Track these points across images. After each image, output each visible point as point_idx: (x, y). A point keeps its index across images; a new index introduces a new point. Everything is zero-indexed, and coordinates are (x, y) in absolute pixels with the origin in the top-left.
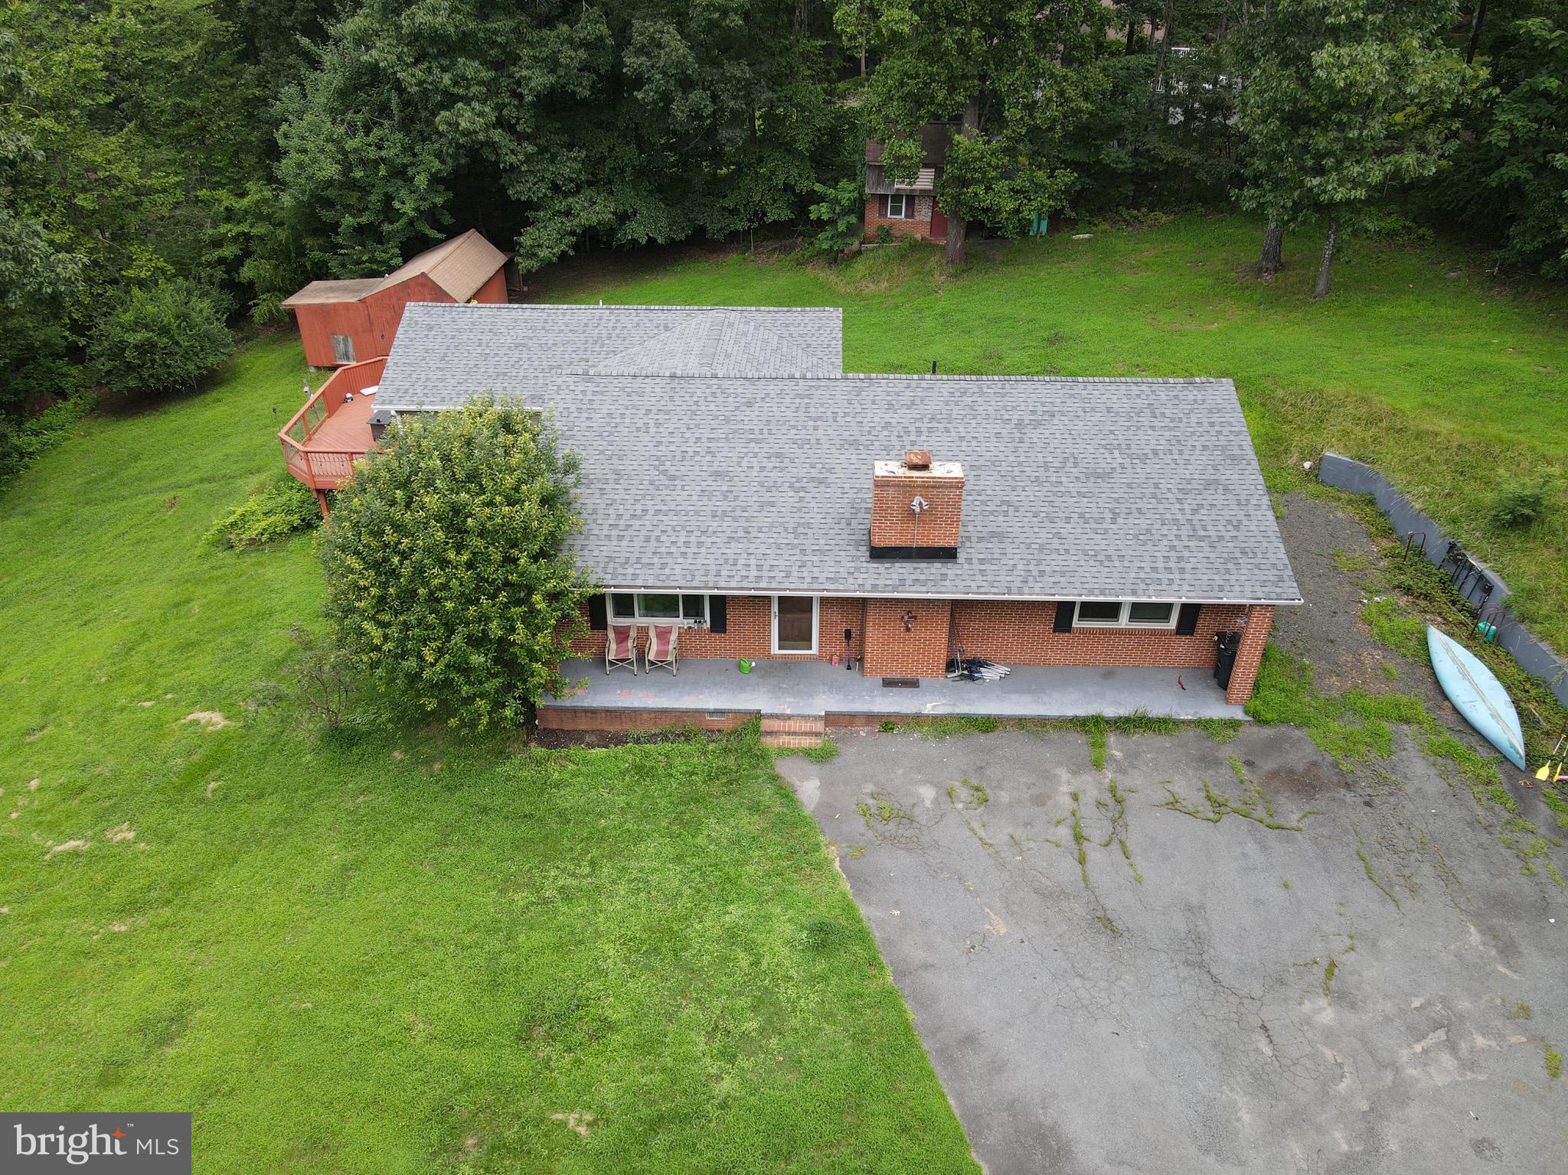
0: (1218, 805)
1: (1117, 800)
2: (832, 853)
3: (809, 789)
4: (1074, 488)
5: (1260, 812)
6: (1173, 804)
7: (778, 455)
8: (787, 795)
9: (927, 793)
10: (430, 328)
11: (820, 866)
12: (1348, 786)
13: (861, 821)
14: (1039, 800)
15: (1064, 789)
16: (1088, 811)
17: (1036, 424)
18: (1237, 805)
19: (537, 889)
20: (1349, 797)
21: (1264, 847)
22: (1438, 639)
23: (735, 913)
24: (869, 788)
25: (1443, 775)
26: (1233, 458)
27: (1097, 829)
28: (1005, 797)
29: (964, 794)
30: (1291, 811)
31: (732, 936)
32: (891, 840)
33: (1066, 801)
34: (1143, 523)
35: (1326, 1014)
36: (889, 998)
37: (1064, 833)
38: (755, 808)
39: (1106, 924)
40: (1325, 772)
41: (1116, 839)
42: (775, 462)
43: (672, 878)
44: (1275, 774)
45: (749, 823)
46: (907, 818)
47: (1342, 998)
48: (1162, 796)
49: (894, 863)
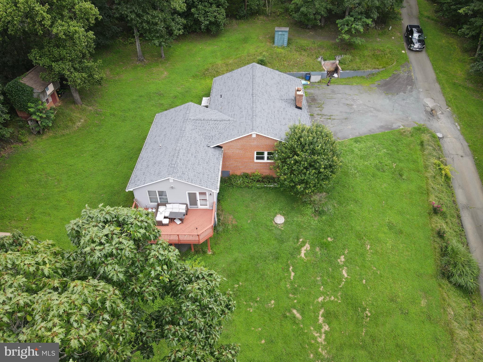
0: (319, 107)
5: (321, 104)
6: (321, 110)
11: (343, 142)
16: (324, 117)
21: (328, 105)
27: (328, 117)
31: (360, 150)
33: (321, 119)
35: (355, 106)
36: (366, 136)
37: (329, 120)
39: (346, 119)
47: (352, 105)
48: (319, 111)
49: (340, 135)
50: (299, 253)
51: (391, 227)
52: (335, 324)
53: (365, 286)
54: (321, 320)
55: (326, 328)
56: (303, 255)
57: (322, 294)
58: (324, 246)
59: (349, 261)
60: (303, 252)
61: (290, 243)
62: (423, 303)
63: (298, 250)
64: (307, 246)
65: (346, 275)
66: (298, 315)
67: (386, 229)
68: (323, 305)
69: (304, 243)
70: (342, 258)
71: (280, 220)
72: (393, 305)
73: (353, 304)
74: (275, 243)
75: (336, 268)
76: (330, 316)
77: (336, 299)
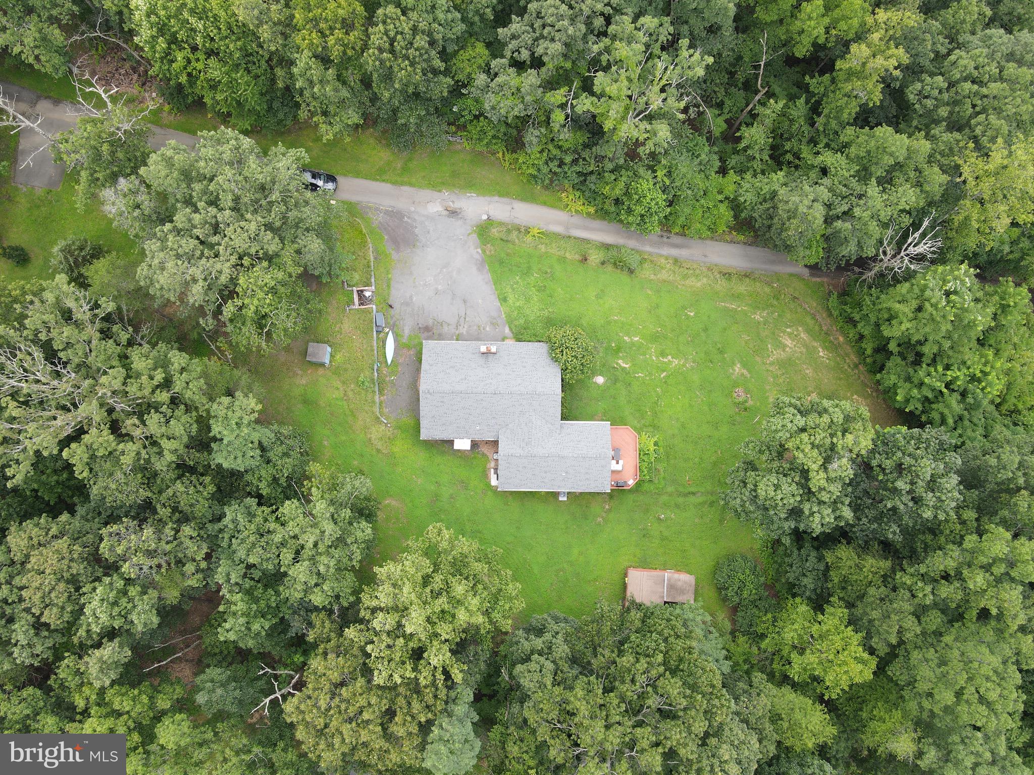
0: (442, 325)
1: (458, 325)
2: (504, 317)
3: (507, 330)
5: (436, 322)
6: (449, 325)
7: (513, 371)
8: (511, 329)
9: (488, 329)
10: (603, 447)
11: (505, 313)
12: (420, 329)
13: (499, 323)
14: (470, 326)
16: (462, 324)
17: (462, 380)
18: (439, 324)
20: (420, 325)
21: (437, 316)
22: (389, 362)
23: (518, 304)
24: (497, 330)
25: (403, 330)
26: (426, 370)
27: (462, 319)
28: (475, 329)
29: (482, 329)
30: (430, 322)
31: (518, 300)
32: (494, 319)
33: (465, 327)
34: (446, 357)
35: (440, 287)
36: (496, 289)
37: (467, 320)
38: (516, 326)
39: (465, 301)
40: (422, 331)
41: (460, 318)
43: (528, 312)
44: (430, 331)
45: (517, 323)
46: (492, 323)
47: (437, 289)
48: (450, 327)
49: (494, 314)
51: (598, 297)
52: (668, 351)
53: (644, 327)
54: (665, 360)
55: (670, 357)
56: (627, 366)
57: (651, 356)
58: (618, 350)
59: (628, 335)
60: (624, 365)
61: (617, 373)
62: (650, 292)
63: (624, 369)
64: (620, 362)
65: (637, 338)
66: (665, 374)
67: (601, 301)
68: (657, 357)
69: (617, 364)
70: (626, 338)
71: (600, 380)
72: (653, 312)
73: (655, 338)
74: (618, 385)
75: (633, 344)
76: (663, 354)
77: (653, 348)
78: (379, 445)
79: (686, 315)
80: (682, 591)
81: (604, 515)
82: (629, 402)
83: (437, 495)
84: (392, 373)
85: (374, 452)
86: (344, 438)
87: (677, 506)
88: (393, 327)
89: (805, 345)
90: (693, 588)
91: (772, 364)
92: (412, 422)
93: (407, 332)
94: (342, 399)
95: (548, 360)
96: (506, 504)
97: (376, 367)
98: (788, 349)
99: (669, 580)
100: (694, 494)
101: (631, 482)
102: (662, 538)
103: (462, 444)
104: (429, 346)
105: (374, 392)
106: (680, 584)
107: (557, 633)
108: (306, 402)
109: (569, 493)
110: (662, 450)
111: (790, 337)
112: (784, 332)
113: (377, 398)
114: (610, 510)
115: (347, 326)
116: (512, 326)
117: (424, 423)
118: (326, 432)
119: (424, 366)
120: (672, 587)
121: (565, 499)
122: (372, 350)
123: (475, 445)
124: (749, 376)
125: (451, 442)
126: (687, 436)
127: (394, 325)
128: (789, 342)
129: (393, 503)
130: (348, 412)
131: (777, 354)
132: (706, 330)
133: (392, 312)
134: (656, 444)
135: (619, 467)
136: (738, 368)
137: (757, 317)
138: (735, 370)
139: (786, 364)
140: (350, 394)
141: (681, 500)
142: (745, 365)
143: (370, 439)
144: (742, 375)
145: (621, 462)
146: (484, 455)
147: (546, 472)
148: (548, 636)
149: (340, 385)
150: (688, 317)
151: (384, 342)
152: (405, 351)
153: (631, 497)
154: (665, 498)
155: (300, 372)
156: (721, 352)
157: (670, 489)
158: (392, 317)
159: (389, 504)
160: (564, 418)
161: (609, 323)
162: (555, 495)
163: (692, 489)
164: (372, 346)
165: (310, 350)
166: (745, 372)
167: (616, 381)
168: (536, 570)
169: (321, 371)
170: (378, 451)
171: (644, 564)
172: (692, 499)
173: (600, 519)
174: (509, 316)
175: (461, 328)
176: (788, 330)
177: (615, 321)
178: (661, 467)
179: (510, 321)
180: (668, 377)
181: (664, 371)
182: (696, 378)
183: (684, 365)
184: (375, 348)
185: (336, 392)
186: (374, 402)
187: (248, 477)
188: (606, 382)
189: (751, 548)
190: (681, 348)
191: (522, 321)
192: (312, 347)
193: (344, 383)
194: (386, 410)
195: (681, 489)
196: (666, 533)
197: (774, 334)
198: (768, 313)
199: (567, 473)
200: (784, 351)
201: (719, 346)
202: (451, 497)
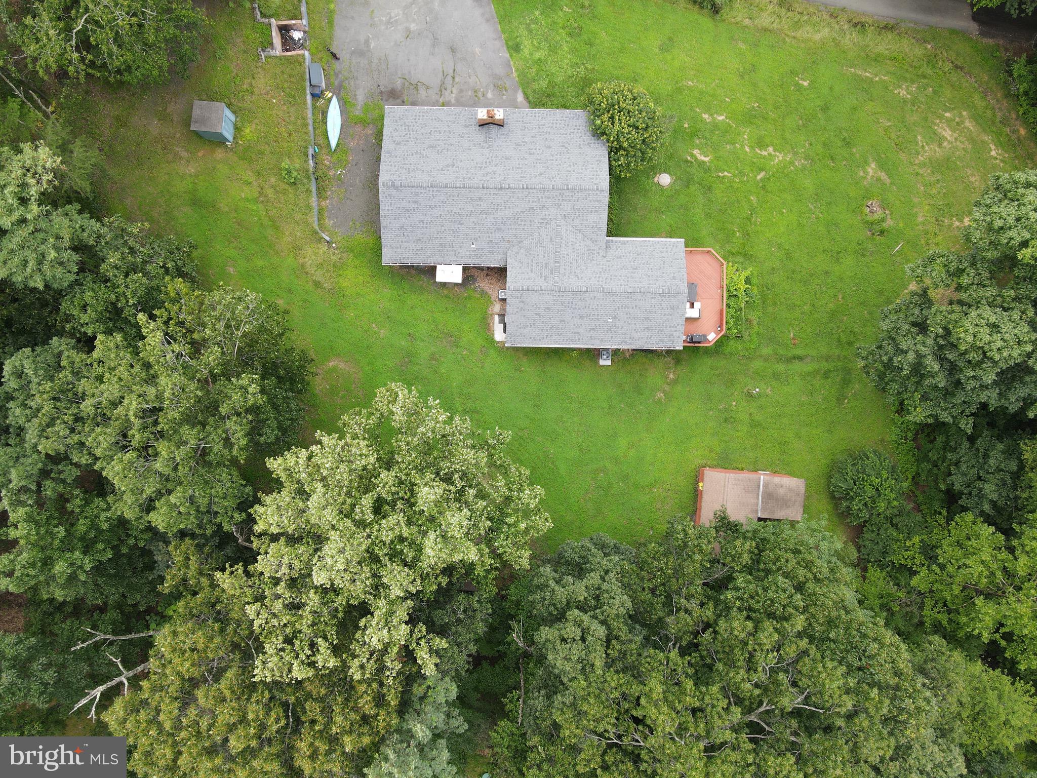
0: (417, 89)
2: (515, 74)
3: (519, 95)
4: (441, 142)
5: (407, 84)
6: (428, 88)
7: (530, 154)
8: (526, 97)
9: (489, 95)
10: (674, 278)
11: (517, 70)
12: (381, 92)
13: (507, 85)
14: (461, 91)
15: (454, 95)
16: (449, 87)
17: (448, 166)
18: (412, 87)
19: (586, 68)
20: (382, 89)
21: (410, 72)
22: (333, 145)
23: (537, 55)
24: (504, 97)
25: (355, 95)
26: (389, 153)
27: (449, 79)
28: (470, 93)
29: (480, 95)
30: (399, 84)
31: (538, 49)
32: (500, 79)
33: (454, 91)
34: (423, 131)
35: (413, 27)
36: (503, 31)
37: (457, 80)
38: (534, 91)
39: (453, 50)
40: (385, 97)
41: (445, 76)
42: (532, 151)
43: (553, 68)
44: (398, 98)
45: (536, 86)
46: (496, 87)
47: (408, 29)
48: (430, 91)
49: (500, 70)
50: (703, 162)
51: (663, 48)
52: (768, 140)
53: (732, 100)
54: (764, 153)
55: (771, 149)
56: (706, 159)
57: (742, 146)
58: (694, 133)
59: (708, 111)
60: (703, 158)
61: (692, 170)
62: (742, 46)
63: (700, 163)
64: (696, 152)
65: (723, 117)
66: (762, 175)
67: (668, 56)
68: (752, 148)
69: (692, 155)
70: (706, 116)
71: (665, 179)
72: (746, 77)
73: (749, 118)
74: (693, 188)
75: (715, 125)
76: (761, 143)
77: (746, 133)
78: (318, 276)
79: (797, 85)
80: (784, 503)
81: (667, 388)
82: (708, 216)
83: (410, 355)
84: (338, 163)
85: (310, 287)
86: (260, 263)
87: (776, 376)
88: (338, 91)
89: (972, 140)
90: (800, 499)
91: (923, 165)
92: (371, 241)
93: (361, 97)
94: (256, 201)
95: (588, 138)
96: (518, 369)
97: (311, 152)
98: (945, 144)
99: (766, 485)
100: (800, 358)
101: (712, 337)
102: (754, 424)
103: (449, 274)
104: (393, 113)
105: (308, 191)
106: (781, 491)
107: (607, 572)
108: (196, 202)
109: (616, 352)
110: (756, 291)
111: (949, 126)
112: (941, 117)
113: (313, 200)
114: (675, 382)
115: (262, 83)
116: (529, 92)
117: (387, 237)
118: (231, 252)
119: (386, 144)
120: (770, 496)
121: (609, 363)
122: (306, 125)
123: (469, 273)
124: (888, 181)
125: (432, 270)
126: (793, 272)
127: (340, 87)
128: (947, 134)
129: (342, 366)
130: (266, 222)
131: (931, 151)
132: (825, 109)
133: (336, 65)
134: (748, 281)
135: (693, 313)
136: (872, 169)
137: (903, 93)
138: (866, 173)
139: (943, 166)
140: (270, 192)
141: (781, 367)
142: (882, 166)
143: (303, 266)
144: (879, 180)
145: (697, 305)
146: (483, 293)
147: (581, 317)
148: (594, 578)
149: (249, 176)
150: (799, 88)
151: (325, 114)
152: (358, 129)
153: (708, 361)
154: (757, 364)
155: (184, 154)
156: (847, 144)
157: (766, 351)
158: (336, 75)
159: (335, 369)
160: (610, 233)
161: (679, 90)
162: (594, 354)
163: (799, 352)
164: (304, 118)
165: (196, 112)
166: (883, 175)
167: (688, 183)
168: (563, 468)
169: (219, 154)
170: (317, 284)
171: (725, 463)
172: (797, 366)
173: (660, 395)
174: (522, 75)
175: (447, 93)
176: (947, 115)
177: (690, 89)
178: (754, 316)
179: (525, 83)
180: (766, 180)
181: (761, 170)
182: (808, 183)
183: (792, 163)
184: (310, 121)
185: (246, 189)
186: (309, 207)
187: (65, 305)
188: (672, 185)
189: (882, 440)
190: (788, 135)
191: (544, 84)
192: (199, 108)
193: (258, 174)
194: (329, 223)
195: (782, 352)
196: (758, 417)
197: (926, 119)
198: (918, 88)
199: (615, 318)
200: (940, 146)
201: (845, 135)
202: (433, 357)
